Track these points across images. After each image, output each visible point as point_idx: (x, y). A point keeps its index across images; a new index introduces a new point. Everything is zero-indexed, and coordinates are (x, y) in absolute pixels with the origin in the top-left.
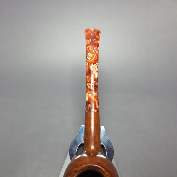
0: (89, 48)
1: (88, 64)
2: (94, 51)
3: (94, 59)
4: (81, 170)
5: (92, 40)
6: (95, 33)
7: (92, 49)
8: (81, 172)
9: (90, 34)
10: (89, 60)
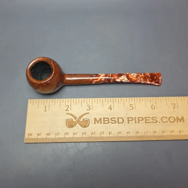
0: (141, 74)
1: (127, 74)
2: (139, 79)
3: (132, 78)
4: (52, 64)
5: (150, 77)
6: (157, 80)
7: (141, 77)
8: (50, 65)
9: (156, 76)
10: (130, 75)
